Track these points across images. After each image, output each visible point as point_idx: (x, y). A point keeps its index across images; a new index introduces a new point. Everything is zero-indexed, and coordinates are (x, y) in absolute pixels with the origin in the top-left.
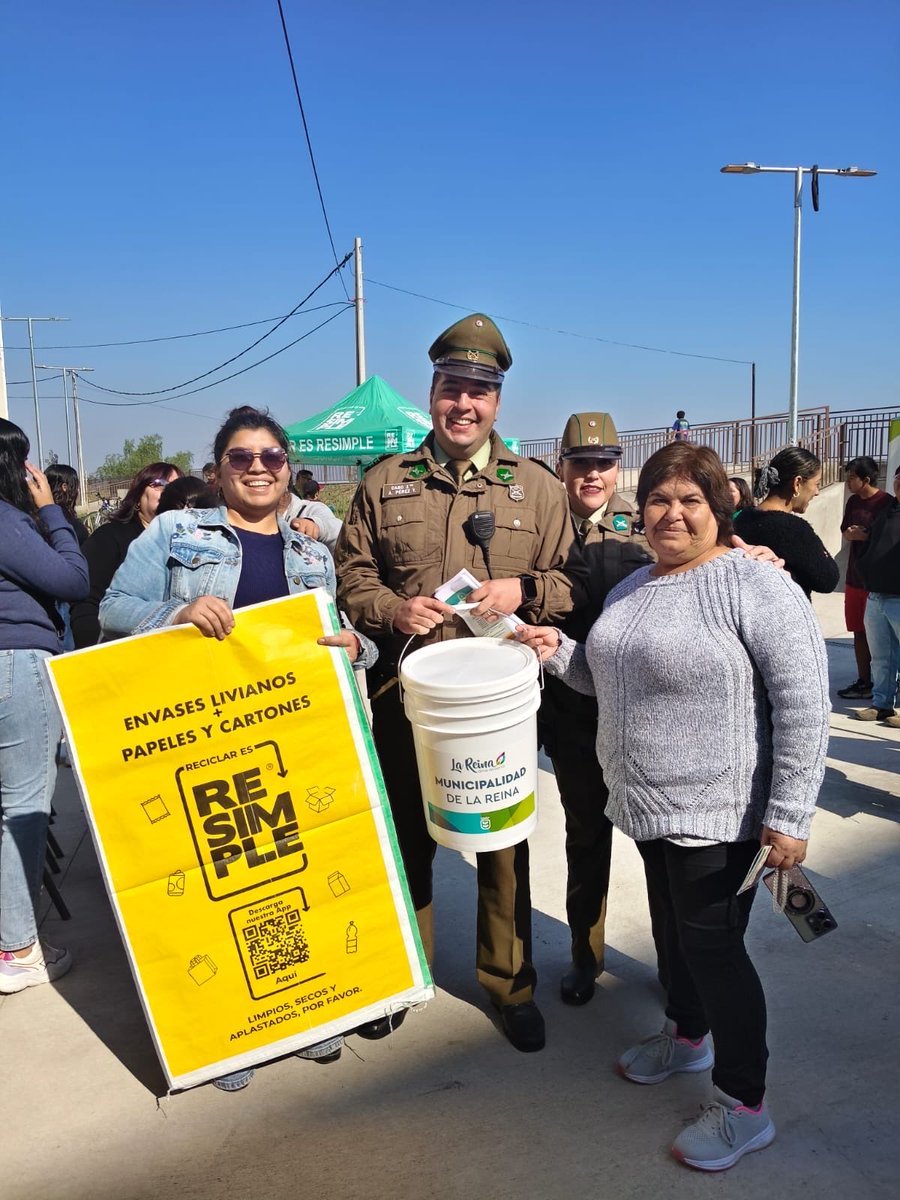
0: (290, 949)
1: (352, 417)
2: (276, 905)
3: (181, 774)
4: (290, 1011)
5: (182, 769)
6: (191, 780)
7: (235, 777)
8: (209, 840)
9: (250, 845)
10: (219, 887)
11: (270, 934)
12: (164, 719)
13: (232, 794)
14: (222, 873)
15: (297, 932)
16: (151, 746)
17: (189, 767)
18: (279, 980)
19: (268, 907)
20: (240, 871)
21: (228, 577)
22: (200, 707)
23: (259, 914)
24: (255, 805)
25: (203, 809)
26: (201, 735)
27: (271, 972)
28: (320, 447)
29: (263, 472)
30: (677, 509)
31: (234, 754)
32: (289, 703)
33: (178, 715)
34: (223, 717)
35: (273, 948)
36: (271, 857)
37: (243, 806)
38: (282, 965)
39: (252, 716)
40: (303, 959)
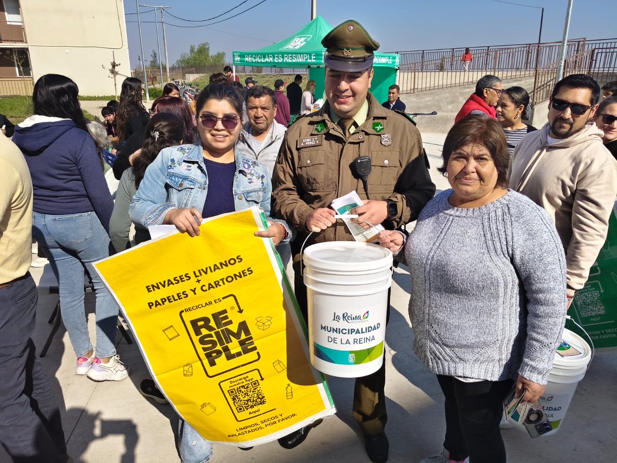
0: (255, 399)
1: (304, 41)
2: (245, 378)
3: (183, 314)
4: (258, 426)
5: (182, 311)
6: (188, 317)
7: (213, 315)
8: (203, 348)
9: (226, 349)
10: (212, 371)
11: (243, 392)
12: (168, 286)
13: (212, 323)
14: (212, 364)
15: (258, 391)
16: (163, 300)
17: (186, 310)
18: (250, 413)
19: (240, 379)
20: (222, 362)
21: (199, 197)
22: (188, 278)
23: (236, 383)
24: (227, 329)
25: (198, 332)
26: (190, 294)
27: (245, 409)
28: (286, 60)
29: (223, 130)
30: (473, 164)
31: (210, 303)
32: (240, 273)
33: (176, 283)
34: (201, 284)
35: (246, 399)
36: (239, 354)
37: (219, 330)
38: (251, 406)
39: (218, 282)
40: (263, 403)
